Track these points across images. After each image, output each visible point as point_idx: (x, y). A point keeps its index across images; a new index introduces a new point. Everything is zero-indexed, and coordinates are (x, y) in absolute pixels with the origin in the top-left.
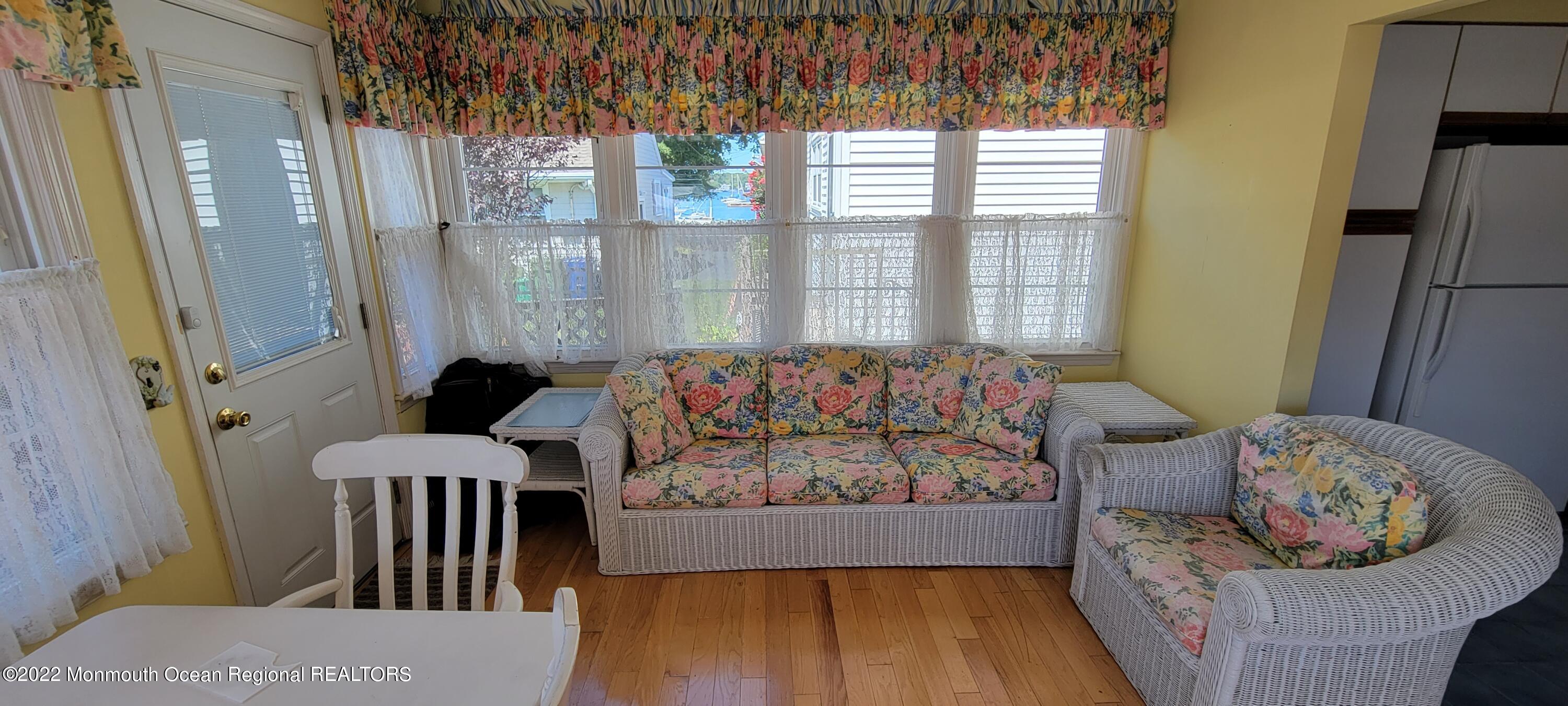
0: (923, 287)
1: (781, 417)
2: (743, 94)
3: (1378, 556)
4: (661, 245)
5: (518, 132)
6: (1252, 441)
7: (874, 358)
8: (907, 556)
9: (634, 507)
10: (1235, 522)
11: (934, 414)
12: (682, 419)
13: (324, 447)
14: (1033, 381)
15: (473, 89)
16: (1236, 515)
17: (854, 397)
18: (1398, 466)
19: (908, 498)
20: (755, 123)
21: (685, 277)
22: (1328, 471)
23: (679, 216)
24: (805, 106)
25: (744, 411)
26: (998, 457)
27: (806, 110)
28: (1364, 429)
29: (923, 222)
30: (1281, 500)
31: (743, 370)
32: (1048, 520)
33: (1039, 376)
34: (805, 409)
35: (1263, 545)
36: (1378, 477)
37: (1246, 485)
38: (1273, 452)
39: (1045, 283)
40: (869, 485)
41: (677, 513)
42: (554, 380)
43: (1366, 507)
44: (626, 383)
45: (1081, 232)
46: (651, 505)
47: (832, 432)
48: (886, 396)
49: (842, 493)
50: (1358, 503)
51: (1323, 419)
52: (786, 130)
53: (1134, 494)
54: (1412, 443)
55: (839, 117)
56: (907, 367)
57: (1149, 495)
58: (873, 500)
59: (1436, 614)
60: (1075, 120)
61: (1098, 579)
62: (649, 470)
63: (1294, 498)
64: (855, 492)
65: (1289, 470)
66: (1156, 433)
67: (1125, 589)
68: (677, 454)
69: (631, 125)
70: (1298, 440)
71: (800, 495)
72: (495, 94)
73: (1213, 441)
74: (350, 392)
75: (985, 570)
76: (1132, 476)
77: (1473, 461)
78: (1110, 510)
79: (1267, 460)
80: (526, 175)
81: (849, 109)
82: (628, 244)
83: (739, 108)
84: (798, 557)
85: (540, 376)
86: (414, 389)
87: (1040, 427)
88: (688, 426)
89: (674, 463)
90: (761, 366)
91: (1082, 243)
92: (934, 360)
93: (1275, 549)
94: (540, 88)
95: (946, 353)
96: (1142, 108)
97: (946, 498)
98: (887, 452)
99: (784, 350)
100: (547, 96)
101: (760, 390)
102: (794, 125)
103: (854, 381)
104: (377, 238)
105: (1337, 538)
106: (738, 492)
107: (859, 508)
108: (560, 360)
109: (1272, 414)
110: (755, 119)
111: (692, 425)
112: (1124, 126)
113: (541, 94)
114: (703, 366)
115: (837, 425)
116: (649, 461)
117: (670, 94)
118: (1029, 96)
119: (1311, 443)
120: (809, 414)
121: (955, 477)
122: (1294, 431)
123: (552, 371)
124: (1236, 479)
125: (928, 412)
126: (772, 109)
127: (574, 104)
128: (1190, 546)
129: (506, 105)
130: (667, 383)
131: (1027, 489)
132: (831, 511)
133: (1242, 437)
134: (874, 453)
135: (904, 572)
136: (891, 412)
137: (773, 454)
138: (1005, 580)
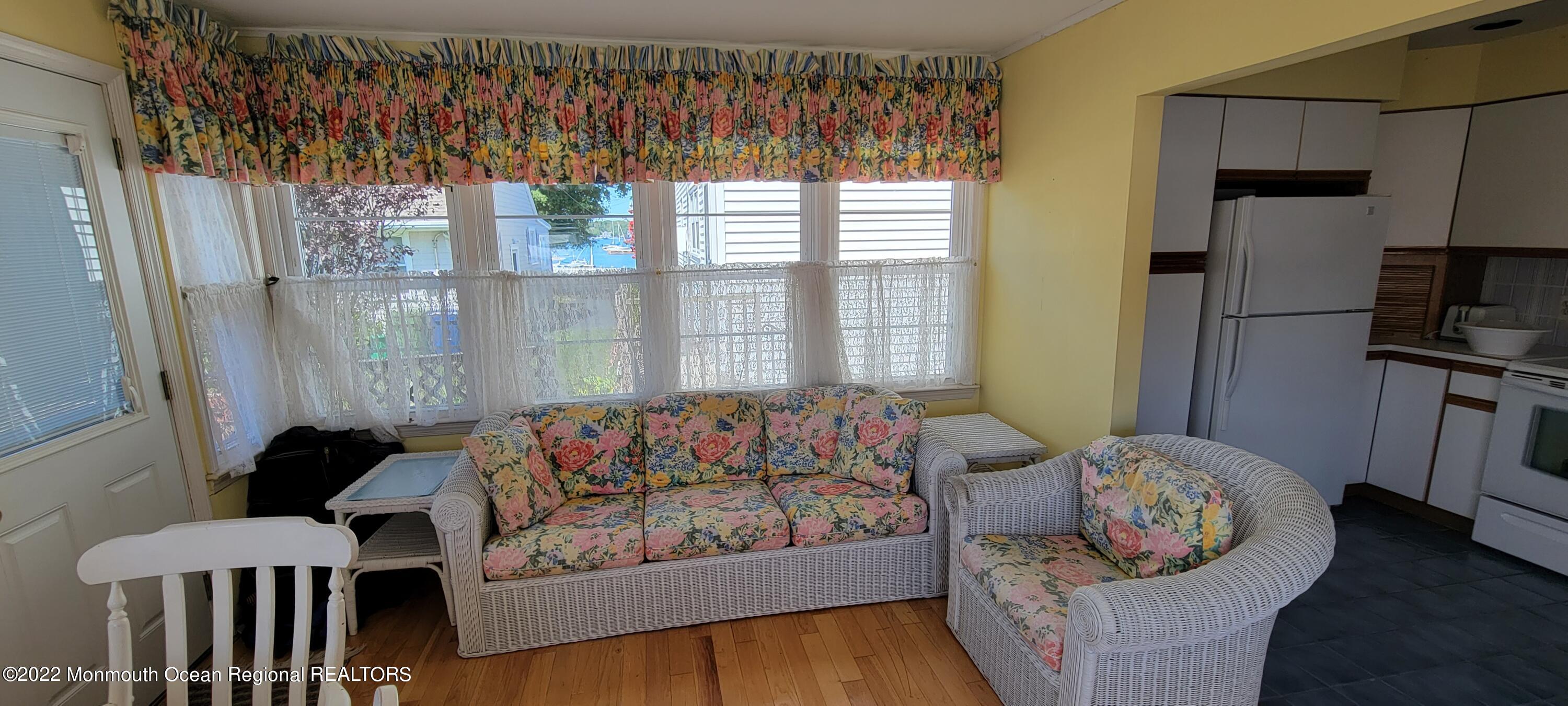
0: (795, 331)
1: (658, 468)
2: (607, 144)
3: (1198, 560)
4: (525, 296)
5: (359, 180)
6: (1091, 463)
7: (750, 403)
8: (791, 601)
9: (497, 579)
10: (1084, 539)
11: (811, 456)
12: (552, 478)
13: (95, 545)
14: (902, 418)
15: (305, 134)
16: (1083, 531)
17: (733, 444)
18: (1206, 477)
19: (788, 542)
20: (621, 173)
21: (553, 329)
22: (1152, 486)
23: (558, 264)
24: (670, 157)
25: (619, 465)
26: (873, 494)
27: (672, 160)
28: (1180, 445)
29: (792, 268)
30: (1118, 515)
31: (617, 422)
32: (923, 551)
33: (906, 413)
34: (683, 459)
35: (1108, 559)
36: (1191, 488)
37: (1090, 504)
38: (1108, 472)
39: (908, 324)
40: (749, 532)
41: (546, 581)
42: (407, 444)
43: (1184, 516)
44: (486, 444)
45: (937, 275)
46: (517, 575)
47: (712, 481)
48: (764, 441)
49: (721, 543)
50: (1178, 513)
51: (1148, 438)
52: (653, 181)
53: (996, 520)
54: (1217, 455)
55: (705, 168)
56: (783, 411)
57: (1009, 520)
58: (754, 547)
59: (1245, 608)
60: (923, 173)
61: (969, 605)
62: (514, 536)
63: (1128, 513)
64: (735, 541)
65: (1122, 487)
66: (1013, 460)
67: (992, 613)
68: (546, 516)
69: (488, 173)
70: (1127, 459)
71: (679, 550)
72: (332, 140)
73: (1060, 464)
74: (146, 474)
75: (867, 608)
76: (993, 503)
77: (1264, 468)
78: (976, 538)
79: (1104, 479)
80: (380, 224)
81: (714, 161)
82: (488, 297)
83: (603, 158)
84: (680, 615)
85: (390, 441)
86: (231, 465)
87: (910, 461)
88: (559, 485)
89: (542, 527)
90: (635, 417)
91: (938, 285)
92: (808, 402)
93: (1118, 561)
94: (384, 134)
95: (820, 395)
96: (981, 163)
97: (826, 539)
98: (767, 497)
99: (659, 400)
100: (393, 143)
101: (636, 442)
102: (660, 176)
103: (732, 428)
104: (184, 296)
105: (1164, 547)
106: (612, 552)
107: (740, 557)
108: (412, 423)
109: (1105, 437)
110: (620, 169)
111: (562, 484)
112: (967, 179)
113: (386, 141)
114: (574, 421)
115: (716, 473)
116: (514, 527)
117: (529, 143)
118: (882, 151)
119: (1137, 461)
120: (687, 463)
121: (833, 517)
122: (1123, 451)
123: (403, 435)
124: (1082, 499)
125: (806, 454)
126: (637, 160)
127: (424, 152)
128: (1047, 566)
129: (344, 152)
130: (534, 441)
131: (901, 523)
132: (711, 563)
133: (1083, 459)
134: (754, 499)
135: (789, 618)
136: (770, 457)
137: (650, 508)
138: (887, 616)
